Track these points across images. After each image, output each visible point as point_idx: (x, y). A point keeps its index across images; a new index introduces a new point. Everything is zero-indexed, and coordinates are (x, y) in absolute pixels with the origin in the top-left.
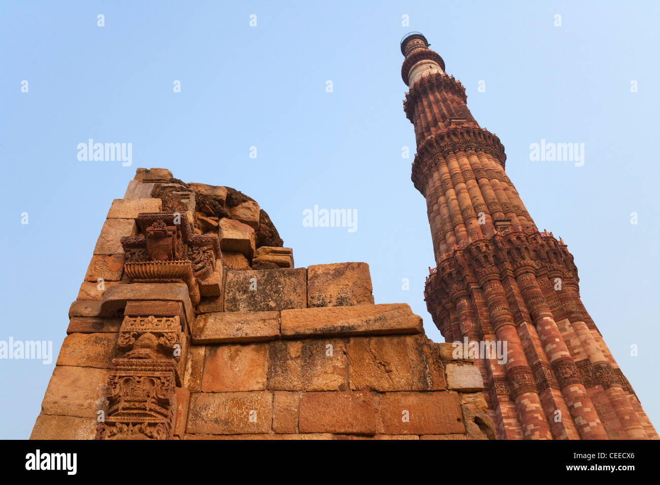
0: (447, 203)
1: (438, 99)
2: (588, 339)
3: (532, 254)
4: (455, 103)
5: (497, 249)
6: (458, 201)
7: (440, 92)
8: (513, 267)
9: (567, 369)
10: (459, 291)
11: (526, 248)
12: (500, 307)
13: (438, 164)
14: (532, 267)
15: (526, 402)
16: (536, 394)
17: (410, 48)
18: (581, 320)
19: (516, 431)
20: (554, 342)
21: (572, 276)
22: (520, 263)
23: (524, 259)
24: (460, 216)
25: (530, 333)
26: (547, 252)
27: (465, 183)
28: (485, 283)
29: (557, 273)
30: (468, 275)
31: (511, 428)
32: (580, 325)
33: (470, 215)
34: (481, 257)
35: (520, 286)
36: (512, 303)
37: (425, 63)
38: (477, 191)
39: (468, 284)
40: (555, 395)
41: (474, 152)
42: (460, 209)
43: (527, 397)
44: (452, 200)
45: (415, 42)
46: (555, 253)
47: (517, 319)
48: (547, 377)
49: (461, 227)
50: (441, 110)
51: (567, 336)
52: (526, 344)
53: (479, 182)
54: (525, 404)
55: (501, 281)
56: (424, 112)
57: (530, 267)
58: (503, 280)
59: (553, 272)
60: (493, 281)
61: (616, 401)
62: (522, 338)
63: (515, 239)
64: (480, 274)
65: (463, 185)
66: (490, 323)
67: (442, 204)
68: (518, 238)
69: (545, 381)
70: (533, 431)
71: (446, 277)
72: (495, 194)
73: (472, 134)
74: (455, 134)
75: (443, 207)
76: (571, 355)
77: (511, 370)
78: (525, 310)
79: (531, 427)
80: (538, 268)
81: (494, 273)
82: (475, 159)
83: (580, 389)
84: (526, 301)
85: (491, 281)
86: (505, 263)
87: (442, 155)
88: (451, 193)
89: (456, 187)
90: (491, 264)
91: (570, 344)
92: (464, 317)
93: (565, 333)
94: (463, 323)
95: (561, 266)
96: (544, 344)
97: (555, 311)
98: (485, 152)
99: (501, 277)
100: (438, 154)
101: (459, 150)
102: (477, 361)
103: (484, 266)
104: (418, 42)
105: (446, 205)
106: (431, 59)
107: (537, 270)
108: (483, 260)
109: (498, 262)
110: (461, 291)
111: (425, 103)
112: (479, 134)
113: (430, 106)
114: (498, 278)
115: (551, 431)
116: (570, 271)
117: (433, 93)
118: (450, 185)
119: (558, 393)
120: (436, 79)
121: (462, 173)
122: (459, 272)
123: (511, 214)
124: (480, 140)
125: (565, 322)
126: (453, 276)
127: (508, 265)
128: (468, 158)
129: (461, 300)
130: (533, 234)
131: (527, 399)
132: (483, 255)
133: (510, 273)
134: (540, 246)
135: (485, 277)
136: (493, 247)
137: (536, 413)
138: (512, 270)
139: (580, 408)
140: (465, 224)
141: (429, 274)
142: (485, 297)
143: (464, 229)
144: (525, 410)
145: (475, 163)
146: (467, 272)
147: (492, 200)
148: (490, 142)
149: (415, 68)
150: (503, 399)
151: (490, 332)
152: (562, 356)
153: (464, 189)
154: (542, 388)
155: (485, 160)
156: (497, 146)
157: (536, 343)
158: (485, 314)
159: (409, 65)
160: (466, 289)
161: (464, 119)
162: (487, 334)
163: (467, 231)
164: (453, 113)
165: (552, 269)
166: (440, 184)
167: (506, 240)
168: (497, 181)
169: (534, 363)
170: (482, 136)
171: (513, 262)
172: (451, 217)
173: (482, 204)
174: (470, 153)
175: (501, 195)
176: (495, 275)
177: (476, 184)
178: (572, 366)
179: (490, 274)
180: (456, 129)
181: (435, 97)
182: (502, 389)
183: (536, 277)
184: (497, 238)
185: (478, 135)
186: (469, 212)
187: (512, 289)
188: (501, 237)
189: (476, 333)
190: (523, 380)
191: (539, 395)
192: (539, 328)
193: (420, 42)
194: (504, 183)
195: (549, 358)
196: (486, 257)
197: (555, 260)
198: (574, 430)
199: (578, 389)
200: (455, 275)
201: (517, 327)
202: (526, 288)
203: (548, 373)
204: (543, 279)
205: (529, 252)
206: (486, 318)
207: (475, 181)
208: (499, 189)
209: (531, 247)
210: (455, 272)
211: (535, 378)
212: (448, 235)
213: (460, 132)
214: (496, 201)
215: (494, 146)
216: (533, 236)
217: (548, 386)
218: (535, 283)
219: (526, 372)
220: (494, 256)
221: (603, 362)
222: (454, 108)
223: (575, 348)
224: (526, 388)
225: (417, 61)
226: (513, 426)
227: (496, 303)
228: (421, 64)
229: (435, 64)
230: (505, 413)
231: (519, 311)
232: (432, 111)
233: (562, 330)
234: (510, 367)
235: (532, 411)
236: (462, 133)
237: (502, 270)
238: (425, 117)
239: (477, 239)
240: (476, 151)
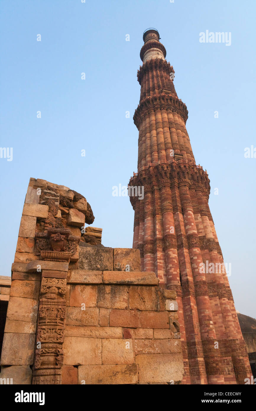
0: (150, 137)
1: (158, 75)
2: (207, 226)
3: (190, 176)
4: (167, 79)
5: (172, 170)
6: (157, 138)
7: (160, 71)
8: (179, 181)
9: (194, 240)
10: (148, 188)
11: (188, 173)
12: (168, 202)
13: (150, 114)
14: (188, 183)
15: (170, 253)
16: (176, 250)
17: (149, 38)
18: (206, 215)
19: (163, 266)
20: (190, 225)
21: (207, 191)
22: (183, 180)
23: (185, 178)
24: (156, 147)
25: (180, 218)
26: (198, 177)
27: (163, 128)
28: (162, 187)
29: (200, 189)
30: (154, 181)
31: (160, 265)
32: (206, 218)
33: (162, 148)
34: (163, 172)
35: (180, 192)
36: (174, 201)
37: (155, 50)
38: (168, 135)
39: (153, 186)
40: (185, 252)
41: (171, 111)
42: (157, 143)
43: (171, 251)
44: (154, 137)
45: (153, 35)
46: (201, 178)
47: (175, 210)
48: (184, 242)
49: (156, 153)
50: (158, 82)
51: (198, 222)
52: (177, 223)
53: (170, 129)
54: (170, 254)
55: (171, 188)
56: (148, 80)
57: (187, 183)
58: (172, 187)
59: (198, 188)
60: (167, 187)
61: (213, 258)
62: (175, 220)
63: (183, 167)
64: (161, 182)
65: (161, 130)
66: (161, 209)
67: (148, 138)
68: (185, 166)
69: (182, 244)
70: (171, 268)
71: (142, 179)
72: (178, 139)
73: (172, 101)
74: (163, 99)
75: (148, 140)
76: (198, 233)
77: (166, 236)
78: (180, 205)
79: (171, 265)
80: (191, 184)
81: (168, 183)
82: (171, 116)
83: (198, 250)
84: (181, 201)
85: (166, 187)
86: (175, 178)
87: (154, 109)
88: (154, 132)
89: (157, 130)
90: (167, 178)
91: (198, 227)
92: (147, 203)
93: (197, 221)
94: (147, 206)
95: (203, 185)
96: (185, 225)
97: (194, 209)
98: (177, 113)
99: (171, 185)
100: (151, 108)
101: (164, 109)
102: (150, 228)
103: (164, 178)
104: (154, 36)
105: (150, 138)
106: (159, 48)
107: (190, 185)
108: (164, 175)
109: (172, 177)
110: (148, 189)
111: (150, 75)
112: (177, 102)
113: (153, 78)
114: (170, 186)
115: (180, 268)
116: (207, 188)
117: (156, 71)
118: (154, 128)
119: (187, 251)
120: (159, 63)
121: (162, 122)
122: (150, 178)
123: (183, 152)
124: (176, 105)
125: (198, 215)
126: (146, 180)
127: (176, 180)
128: (167, 114)
129: (147, 194)
130: (193, 166)
131: (171, 252)
132: (164, 172)
133: (176, 184)
134: (195, 173)
135: (163, 184)
136: (171, 169)
137: (174, 259)
138: (178, 183)
139: (196, 260)
140: (158, 152)
141: (133, 176)
142: (161, 195)
143: (157, 154)
144: (169, 257)
145: (171, 119)
146: (154, 179)
147: (175, 142)
148: (181, 108)
149: (149, 52)
150: (160, 250)
151: (160, 214)
152: (193, 232)
153: (161, 132)
154: (180, 247)
155: (177, 118)
156: (184, 111)
157: (182, 224)
158: (159, 203)
159: (146, 49)
160: (152, 188)
161: (170, 91)
162: (158, 214)
163: (158, 156)
164: (165, 86)
165: (198, 186)
166: (149, 126)
167: (178, 166)
168: (180, 131)
169: (179, 234)
170: (178, 104)
171: (179, 178)
172: (151, 146)
173: (170, 143)
174: (169, 112)
175: (181, 140)
176: (169, 184)
177: (169, 131)
178: (197, 239)
179: (166, 183)
180: (165, 96)
181: (157, 73)
182: (160, 244)
183: (189, 189)
184: (174, 164)
185: (175, 102)
186: (162, 146)
187: (175, 193)
188: (176, 164)
189: (152, 213)
190: (171, 242)
191: (178, 250)
192: (185, 216)
193: (155, 36)
194: (184, 133)
195: (186, 232)
196: (165, 173)
197: (200, 182)
198: (191, 270)
199: (197, 250)
200: (147, 180)
201: (174, 214)
202: (183, 194)
203: (184, 240)
204: (192, 191)
205: (188, 175)
206: (159, 206)
207: (169, 129)
208: (180, 136)
209: (190, 173)
210: (148, 178)
211: (178, 242)
212: (148, 156)
213: (166, 98)
214: (178, 143)
215: (183, 110)
216: (193, 167)
217: (183, 247)
218: (188, 192)
219: (174, 238)
220: (170, 174)
221: (212, 238)
222: (166, 82)
223: (200, 229)
224: (172, 246)
225: (151, 48)
226: (162, 264)
227: (166, 199)
228: (153, 50)
229: (161, 52)
230: (159, 257)
231: (177, 205)
232: (153, 81)
233: (196, 219)
234: (166, 234)
235: (173, 258)
236: (167, 99)
237: (173, 182)
238: (149, 84)
239: (163, 162)
240: (173, 111)
